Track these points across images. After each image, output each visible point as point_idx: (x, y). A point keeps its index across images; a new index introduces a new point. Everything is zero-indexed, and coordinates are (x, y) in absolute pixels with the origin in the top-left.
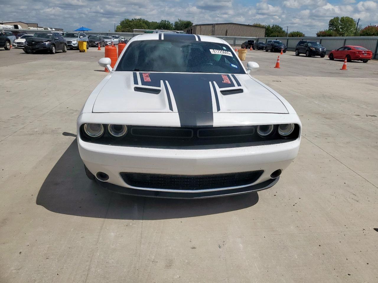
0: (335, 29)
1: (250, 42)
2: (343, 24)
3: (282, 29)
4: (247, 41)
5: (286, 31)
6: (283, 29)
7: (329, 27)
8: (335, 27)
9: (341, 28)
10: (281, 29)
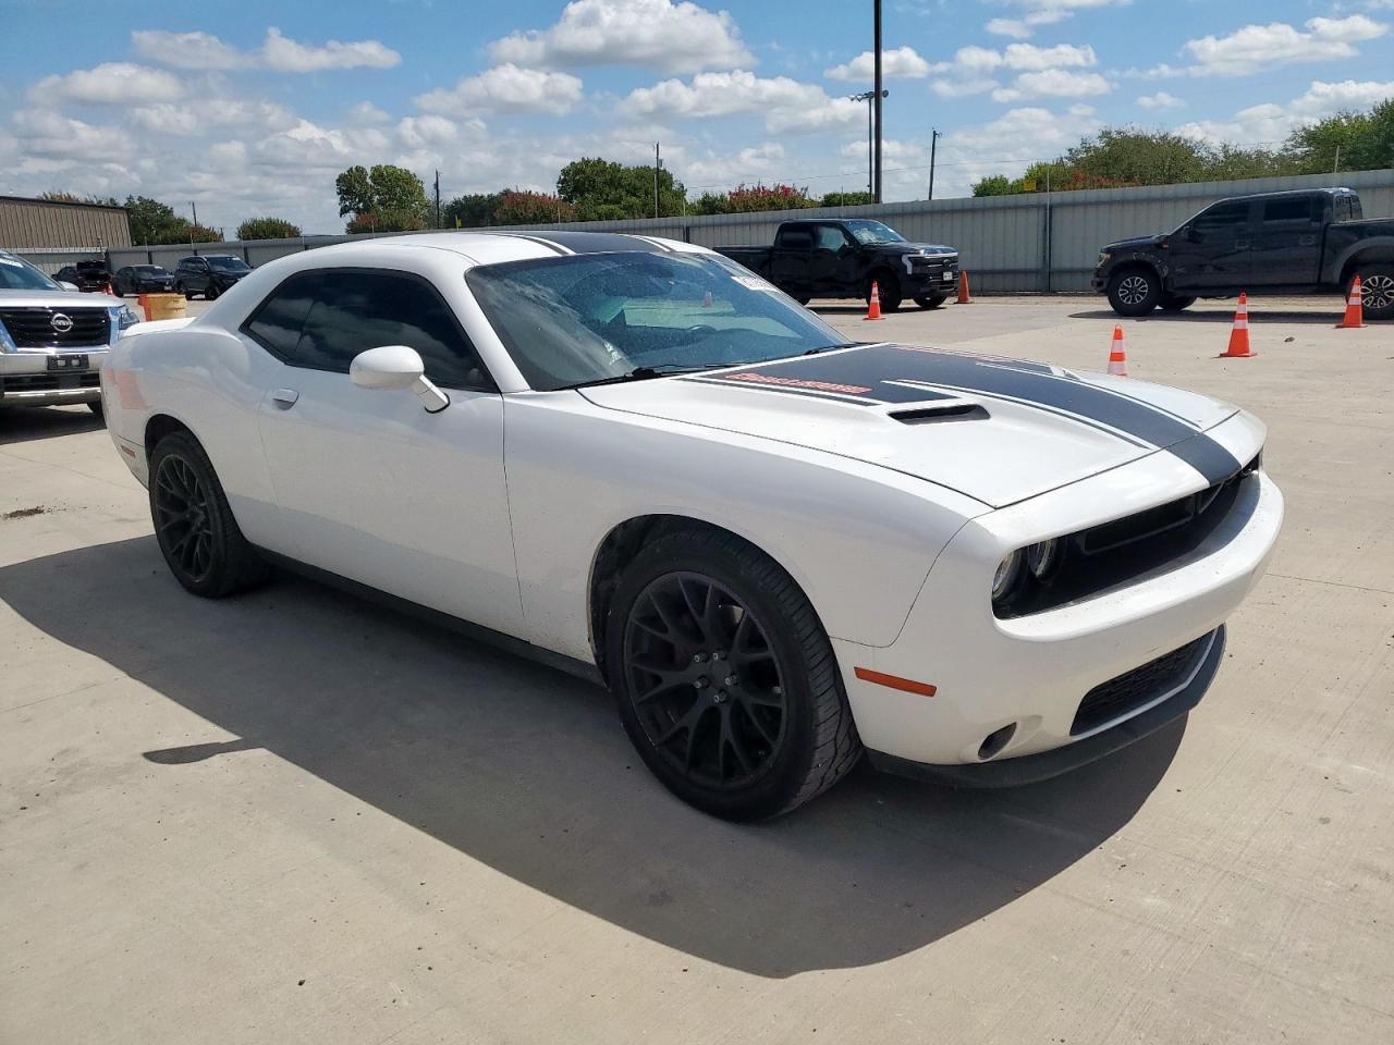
0: (361, 205)
1: (85, 270)
2: (385, 190)
3: (171, 211)
4: (74, 265)
5: (189, 218)
6: (177, 213)
7: (342, 199)
8: (360, 202)
9: (381, 203)
10: (167, 212)
